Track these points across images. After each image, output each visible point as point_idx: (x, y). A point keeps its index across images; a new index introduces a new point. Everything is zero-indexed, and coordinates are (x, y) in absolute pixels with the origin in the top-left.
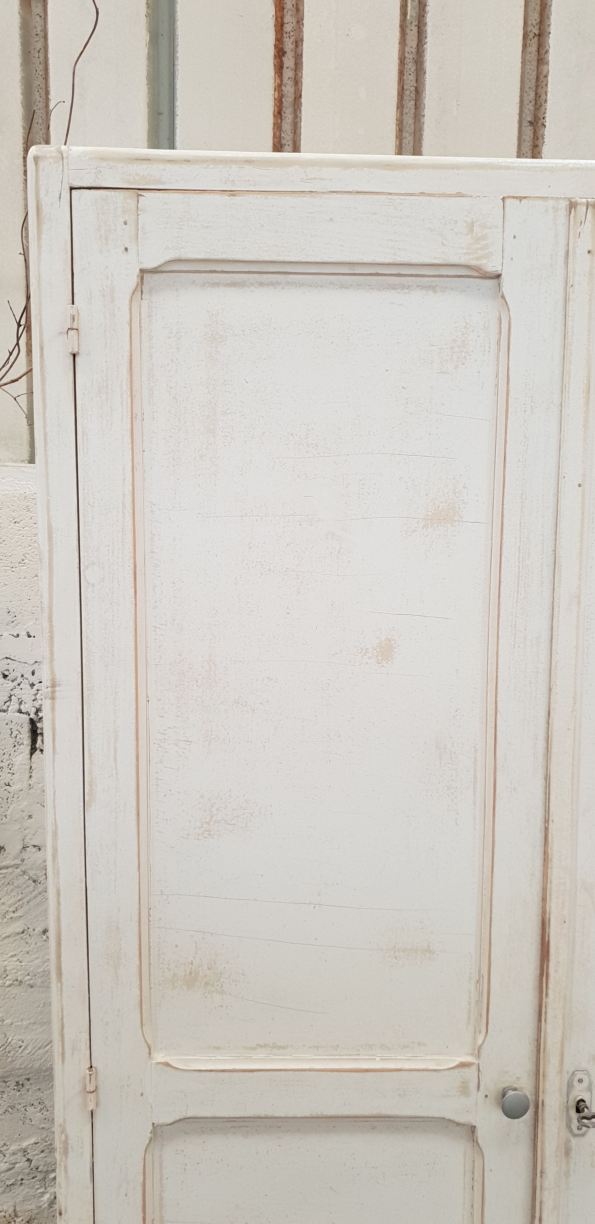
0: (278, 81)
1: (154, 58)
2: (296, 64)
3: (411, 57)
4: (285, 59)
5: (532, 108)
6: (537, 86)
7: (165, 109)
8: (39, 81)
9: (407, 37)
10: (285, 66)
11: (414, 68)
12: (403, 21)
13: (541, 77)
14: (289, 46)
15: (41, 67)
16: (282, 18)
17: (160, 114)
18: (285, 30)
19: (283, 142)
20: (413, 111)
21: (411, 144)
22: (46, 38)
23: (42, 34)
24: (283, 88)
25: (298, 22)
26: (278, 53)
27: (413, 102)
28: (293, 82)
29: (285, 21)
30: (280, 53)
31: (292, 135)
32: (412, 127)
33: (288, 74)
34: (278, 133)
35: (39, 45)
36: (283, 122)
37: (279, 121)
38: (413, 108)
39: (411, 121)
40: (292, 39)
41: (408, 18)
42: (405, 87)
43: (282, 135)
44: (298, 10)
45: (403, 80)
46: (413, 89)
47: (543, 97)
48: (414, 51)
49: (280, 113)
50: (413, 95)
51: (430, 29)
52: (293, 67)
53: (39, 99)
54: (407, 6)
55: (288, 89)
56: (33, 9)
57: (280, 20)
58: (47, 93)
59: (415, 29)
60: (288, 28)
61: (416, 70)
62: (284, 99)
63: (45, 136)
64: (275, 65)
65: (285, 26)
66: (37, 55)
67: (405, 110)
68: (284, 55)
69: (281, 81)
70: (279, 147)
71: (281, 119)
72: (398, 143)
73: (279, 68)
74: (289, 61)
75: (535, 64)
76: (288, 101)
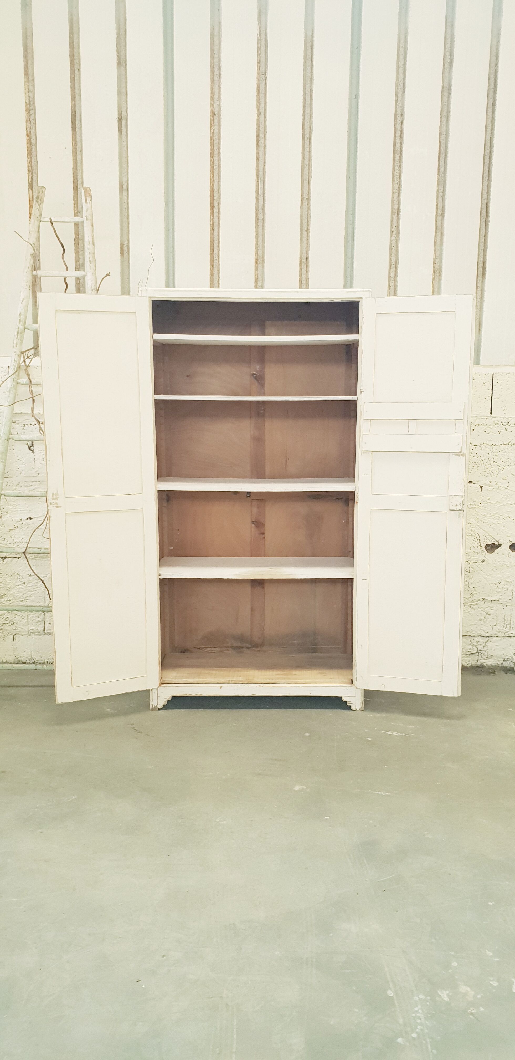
0: (212, 218)
1: (167, 211)
2: (218, 211)
3: (261, 207)
4: (214, 209)
5: (306, 225)
6: (308, 217)
7: (171, 228)
8: (125, 219)
9: (259, 201)
10: (214, 212)
11: (262, 211)
12: (257, 195)
13: (309, 214)
14: (216, 204)
15: (126, 214)
16: (213, 195)
17: (169, 230)
18: (214, 198)
19: (214, 239)
20: (262, 227)
21: (262, 239)
22: (128, 204)
23: (127, 202)
24: (214, 220)
25: (219, 196)
26: (212, 208)
27: (262, 224)
28: (218, 217)
29: (214, 195)
30: (212, 207)
31: (217, 237)
32: (262, 233)
33: (215, 214)
34: (212, 237)
35: (126, 206)
36: (214, 232)
37: (213, 232)
38: (262, 226)
39: (261, 231)
40: (217, 202)
41: (259, 193)
42: (259, 218)
43: (214, 237)
44: (219, 192)
45: (258, 216)
46: (262, 219)
47: (309, 222)
48: (262, 205)
49: (213, 229)
50: (262, 221)
51: (266, 199)
52: (218, 212)
53: (125, 225)
54: (258, 189)
55: (216, 220)
56: (124, 194)
57: (212, 196)
58: (128, 224)
59: (262, 197)
60: (215, 198)
61: (263, 212)
62: (214, 224)
63: (127, 239)
64: (210, 213)
65: (214, 197)
66: (125, 210)
67: (259, 227)
68: (214, 208)
69: (213, 217)
70: (213, 241)
71: (213, 231)
72: (256, 240)
73: (212, 213)
74: (216, 210)
75: (307, 209)
76: (216, 224)
